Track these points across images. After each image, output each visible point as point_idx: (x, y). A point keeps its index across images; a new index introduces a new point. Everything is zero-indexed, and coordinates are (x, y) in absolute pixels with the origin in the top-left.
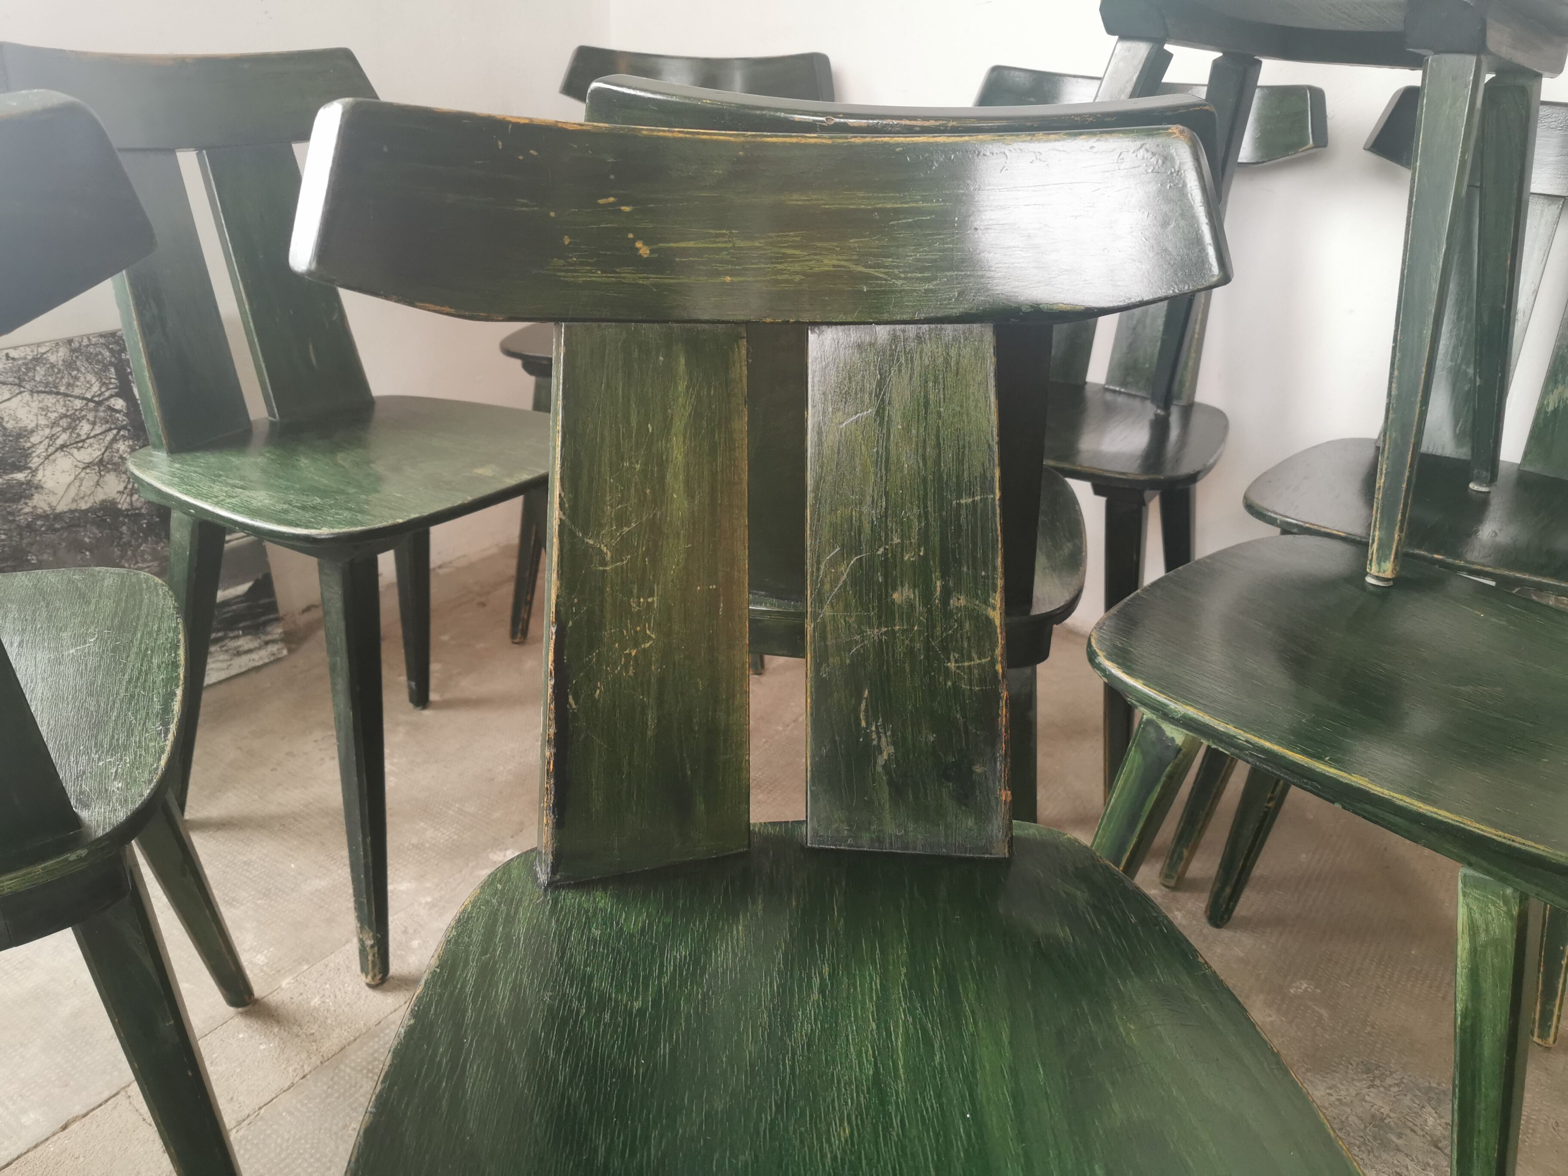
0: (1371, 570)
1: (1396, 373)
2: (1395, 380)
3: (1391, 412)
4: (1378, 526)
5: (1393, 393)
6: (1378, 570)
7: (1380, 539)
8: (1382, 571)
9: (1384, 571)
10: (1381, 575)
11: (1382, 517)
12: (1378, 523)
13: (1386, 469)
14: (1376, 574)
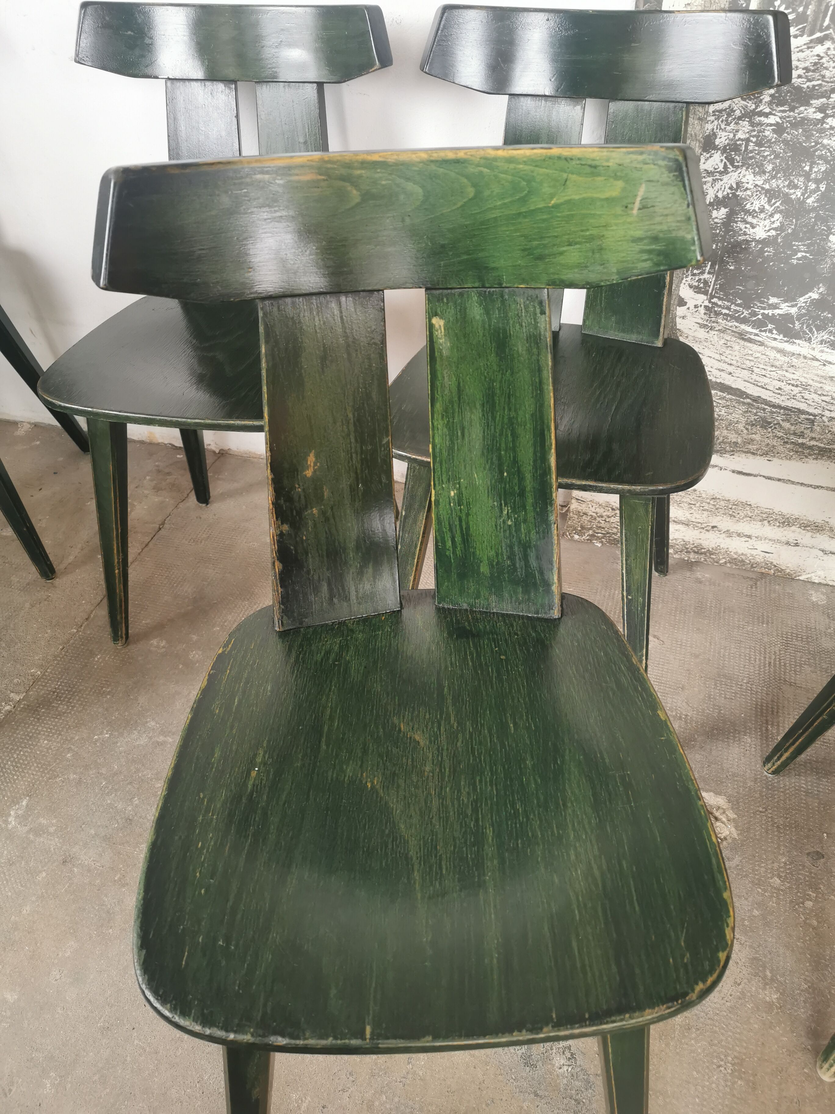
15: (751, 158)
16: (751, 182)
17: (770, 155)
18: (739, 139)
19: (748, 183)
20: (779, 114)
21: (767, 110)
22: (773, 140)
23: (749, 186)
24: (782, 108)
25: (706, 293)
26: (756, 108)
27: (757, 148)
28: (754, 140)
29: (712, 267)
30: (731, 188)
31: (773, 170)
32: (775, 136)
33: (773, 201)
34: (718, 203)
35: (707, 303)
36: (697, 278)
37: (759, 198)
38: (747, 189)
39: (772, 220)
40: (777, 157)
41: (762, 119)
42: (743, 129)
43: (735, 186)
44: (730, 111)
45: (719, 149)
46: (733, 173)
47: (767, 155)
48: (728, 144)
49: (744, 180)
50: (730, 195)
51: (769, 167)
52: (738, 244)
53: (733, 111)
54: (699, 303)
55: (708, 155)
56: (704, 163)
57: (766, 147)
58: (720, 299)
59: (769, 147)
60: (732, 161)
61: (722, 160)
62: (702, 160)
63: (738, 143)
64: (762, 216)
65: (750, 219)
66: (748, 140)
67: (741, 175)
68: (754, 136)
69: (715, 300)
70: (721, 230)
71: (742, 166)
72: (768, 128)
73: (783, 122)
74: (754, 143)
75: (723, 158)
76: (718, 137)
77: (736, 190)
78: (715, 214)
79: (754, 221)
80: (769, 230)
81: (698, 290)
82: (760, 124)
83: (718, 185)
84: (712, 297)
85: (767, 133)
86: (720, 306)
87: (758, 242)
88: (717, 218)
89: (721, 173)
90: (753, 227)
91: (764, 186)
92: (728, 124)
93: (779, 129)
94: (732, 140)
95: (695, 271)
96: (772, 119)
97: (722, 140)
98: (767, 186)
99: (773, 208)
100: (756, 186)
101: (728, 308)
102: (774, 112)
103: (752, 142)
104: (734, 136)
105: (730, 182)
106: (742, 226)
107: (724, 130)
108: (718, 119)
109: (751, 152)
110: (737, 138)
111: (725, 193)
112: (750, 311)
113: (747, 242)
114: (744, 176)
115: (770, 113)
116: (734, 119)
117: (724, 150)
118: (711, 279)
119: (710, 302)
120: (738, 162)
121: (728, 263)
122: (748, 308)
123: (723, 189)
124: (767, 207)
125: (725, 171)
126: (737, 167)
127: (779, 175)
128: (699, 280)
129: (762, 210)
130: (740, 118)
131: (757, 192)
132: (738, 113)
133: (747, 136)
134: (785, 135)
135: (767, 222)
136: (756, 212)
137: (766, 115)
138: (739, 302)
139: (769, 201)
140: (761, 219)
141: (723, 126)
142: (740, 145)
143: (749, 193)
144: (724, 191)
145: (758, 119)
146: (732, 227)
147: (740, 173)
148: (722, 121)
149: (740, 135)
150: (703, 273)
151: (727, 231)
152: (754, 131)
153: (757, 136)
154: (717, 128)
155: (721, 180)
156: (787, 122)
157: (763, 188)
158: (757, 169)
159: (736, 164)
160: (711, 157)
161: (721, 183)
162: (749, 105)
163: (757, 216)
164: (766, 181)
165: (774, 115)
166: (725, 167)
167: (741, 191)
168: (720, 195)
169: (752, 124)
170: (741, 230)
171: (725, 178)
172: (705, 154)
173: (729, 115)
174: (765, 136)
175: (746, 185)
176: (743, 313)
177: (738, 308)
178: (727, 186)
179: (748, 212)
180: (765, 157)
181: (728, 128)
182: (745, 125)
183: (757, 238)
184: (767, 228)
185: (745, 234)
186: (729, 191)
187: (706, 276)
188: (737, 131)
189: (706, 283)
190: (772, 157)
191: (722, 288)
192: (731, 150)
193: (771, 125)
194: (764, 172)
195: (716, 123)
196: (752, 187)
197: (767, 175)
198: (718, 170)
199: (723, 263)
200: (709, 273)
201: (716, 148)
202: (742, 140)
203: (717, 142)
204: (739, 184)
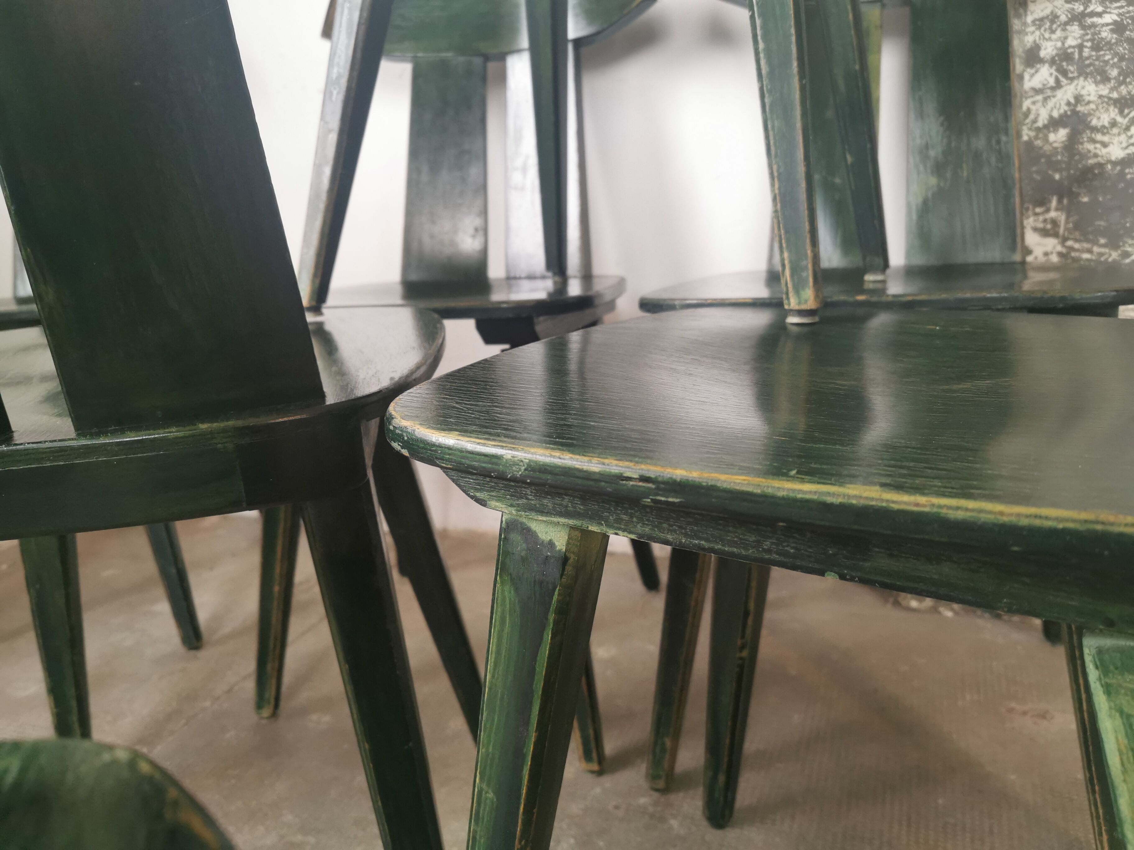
0: (789, 304)
1: (761, 46)
2: (762, 55)
3: (767, 95)
4: (784, 245)
5: (764, 72)
6: (797, 301)
7: (791, 262)
8: (803, 301)
9: (806, 301)
10: (804, 307)
11: (786, 232)
12: (783, 241)
13: (778, 171)
14: (797, 307)
15: (1089, 65)
16: (1093, 93)
17: (1113, 59)
18: (1070, 47)
19: (1089, 95)
20: (1116, 11)
21: (1100, 9)
22: (1113, 41)
23: (1092, 98)
24: (1118, 4)
25: (1056, 235)
26: (1085, 9)
27: (1094, 53)
28: (1089, 44)
29: (1060, 201)
30: (1069, 104)
31: (1120, 74)
32: (1115, 36)
33: (1126, 111)
34: (1054, 124)
35: (1059, 248)
36: (1041, 218)
37: (1107, 110)
38: (1089, 102)
39: (1129, 134)
40: (1122, 58)
41: (1095, 20)
42: (1073, 34)
43: (1072, 101)
44: (1053, 18)
45: (1046, 62)
46: (1068, 87)
47: (1109, 59)
48: (1057, 55)
49: (1084, 92)
50: (1069, 113)
51: (1114, 73)
52: (1089, 169)
53: (1057, 17)
54: (1049, 249)
55: (1033, 71)
56: (1030, 80)
57: (1106, 50)
58: (1076, 240)
59: (1110, 49)
60: (1064, 73)
61: (1051, 74)
62: (1027, 77)
63: (1069, 51)
64: (1115, 131)
65: (1099, 137)
66: (1081, 47)
67: (1079, 88)
68: (1087, 41)
69: (1070, 243)
70: (1063, 155)
71: (1078, 77)
72: (1104, 28)
73: (1122, 20)
74: (1089, 48)
75: (1053, 70)
76: (1043, 48)
77: (1076, 105)
78: (1052, 137)
79: (1106, 139)
80: (1127, 148)
81: (1044, 233)
82: (1094, 25)
83: (1051, 104)
84: (1064, 240)
85: (1104, 35)
86: (1077, 250)
87: (1115, 163)
88: (1055, 142)
89: (1053, 89)
90: (1105, 145)
91: (1111, 95)
92: (1053, 32)
93: (1118, 27)
94: (1060, 49)
95: (1038, 210)
96: (1108, 19)
97: (1048, 50)
98: (1115, 95)
99: (1127, 119)
100: (1100, 97)
101: (1090, 251)
102: (1108, 10)
103: (1086, 47)
104: (1063, 44)
105: (1065, 98)
106: (1090, 147)
107: (1050, 39)
108: (1039, 28)
109: (1087, 58)
110: (1066, 45)
111: (1062, 111)
112: (1119, 252)
113: (1101, 165)
114: (1083, 88)
115: (1105, 12)
116: (1059, 26)
117: (1052, 62)
118: (1061, 217)
119: (1064, 246)
120: (1072, 73)
121: (1078, 194)
122: (1116, 247)
123: (1058, 106)
124: (1119, 119)
125: (1058, 85)
126: (1072, 79)
127: (1128, 80)
128: (1045, 221)
129: (1114, 124)
130: (1066, 24)
131: (1102, 103)
132: (1063, 18)
133: (1079, 41)
134: (1128, 33)
135: (1123, 137)
136: (1107, 128)
137: (1100, 15)
138: (1102, 241)
139: (1121, 112)
140: (1114, 135)
141: (1047, 35)
142: (1073, 53)
143: (1092, 106)
144: (1059, 109)
145: (1089, 21)
146: (1078, 149)
147: (1077, 85)
148: (1045, 30)
149: (1071, 42)
150: (1048, 210)
151: (1071, 156)
152: (1087, 34)
153: (1092, 40)
154: (1040, 39)
155: (1054, 96)
156: (1127, 18)
157: (1110, 99)
158: (1099, 78)
159: (1070, 75)
160: (1037, 72)
161: (1054, 100)
162: (1076, 7)
163: (1108, 133)
164: (1112, 90)
165: (1110, 13)
166: (1057, 81)
167: (1081, 105)
168: (1056, 114)
169: (1083, 27)
170: (1089, 151)
171: (1059, 93)
172: (1029, 70)
173: (1052, 22)
174: (1102, 38)
175: (1087, 98)
176: (1110, 255)
177: (1102, 250)
178: (1063, 103)
179: (1095, 129)
180: (1106, 62)
181: (1054, 36)
182: (1075, 30)
183: (1113, 158)
184: (1124, 145)
185: (1096, 156)
186: (1066, 108)
187: (1053, 214)
188: (1066, 38)
189: (1055, 223)
190: (1116, 60)
191: (1077, 226)
192: (1061, 60)
193: (1108, 25)
194: (1108, 79)
195: (1037, 33)
196: (1095, 99)
197: (1113, 82)
198: (1049, 86)
199: (1073, 196)
200: (1057, 209)
201: (1041, 61)
202: (1074, 47)
203: (1042, 54)
204: (1078, 99)
